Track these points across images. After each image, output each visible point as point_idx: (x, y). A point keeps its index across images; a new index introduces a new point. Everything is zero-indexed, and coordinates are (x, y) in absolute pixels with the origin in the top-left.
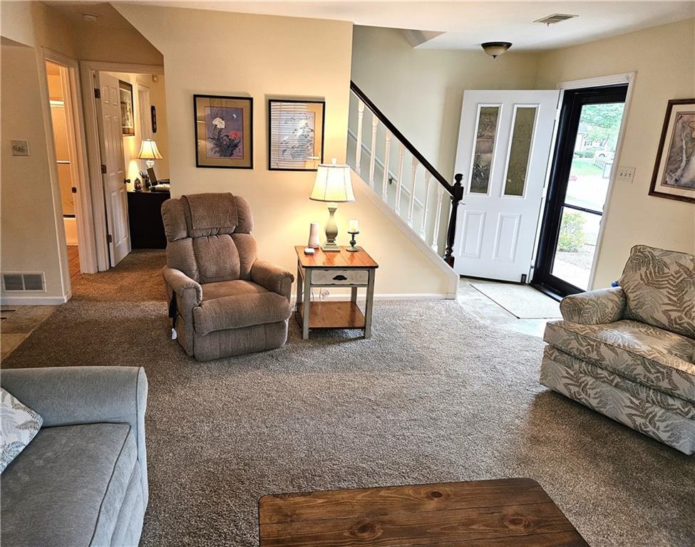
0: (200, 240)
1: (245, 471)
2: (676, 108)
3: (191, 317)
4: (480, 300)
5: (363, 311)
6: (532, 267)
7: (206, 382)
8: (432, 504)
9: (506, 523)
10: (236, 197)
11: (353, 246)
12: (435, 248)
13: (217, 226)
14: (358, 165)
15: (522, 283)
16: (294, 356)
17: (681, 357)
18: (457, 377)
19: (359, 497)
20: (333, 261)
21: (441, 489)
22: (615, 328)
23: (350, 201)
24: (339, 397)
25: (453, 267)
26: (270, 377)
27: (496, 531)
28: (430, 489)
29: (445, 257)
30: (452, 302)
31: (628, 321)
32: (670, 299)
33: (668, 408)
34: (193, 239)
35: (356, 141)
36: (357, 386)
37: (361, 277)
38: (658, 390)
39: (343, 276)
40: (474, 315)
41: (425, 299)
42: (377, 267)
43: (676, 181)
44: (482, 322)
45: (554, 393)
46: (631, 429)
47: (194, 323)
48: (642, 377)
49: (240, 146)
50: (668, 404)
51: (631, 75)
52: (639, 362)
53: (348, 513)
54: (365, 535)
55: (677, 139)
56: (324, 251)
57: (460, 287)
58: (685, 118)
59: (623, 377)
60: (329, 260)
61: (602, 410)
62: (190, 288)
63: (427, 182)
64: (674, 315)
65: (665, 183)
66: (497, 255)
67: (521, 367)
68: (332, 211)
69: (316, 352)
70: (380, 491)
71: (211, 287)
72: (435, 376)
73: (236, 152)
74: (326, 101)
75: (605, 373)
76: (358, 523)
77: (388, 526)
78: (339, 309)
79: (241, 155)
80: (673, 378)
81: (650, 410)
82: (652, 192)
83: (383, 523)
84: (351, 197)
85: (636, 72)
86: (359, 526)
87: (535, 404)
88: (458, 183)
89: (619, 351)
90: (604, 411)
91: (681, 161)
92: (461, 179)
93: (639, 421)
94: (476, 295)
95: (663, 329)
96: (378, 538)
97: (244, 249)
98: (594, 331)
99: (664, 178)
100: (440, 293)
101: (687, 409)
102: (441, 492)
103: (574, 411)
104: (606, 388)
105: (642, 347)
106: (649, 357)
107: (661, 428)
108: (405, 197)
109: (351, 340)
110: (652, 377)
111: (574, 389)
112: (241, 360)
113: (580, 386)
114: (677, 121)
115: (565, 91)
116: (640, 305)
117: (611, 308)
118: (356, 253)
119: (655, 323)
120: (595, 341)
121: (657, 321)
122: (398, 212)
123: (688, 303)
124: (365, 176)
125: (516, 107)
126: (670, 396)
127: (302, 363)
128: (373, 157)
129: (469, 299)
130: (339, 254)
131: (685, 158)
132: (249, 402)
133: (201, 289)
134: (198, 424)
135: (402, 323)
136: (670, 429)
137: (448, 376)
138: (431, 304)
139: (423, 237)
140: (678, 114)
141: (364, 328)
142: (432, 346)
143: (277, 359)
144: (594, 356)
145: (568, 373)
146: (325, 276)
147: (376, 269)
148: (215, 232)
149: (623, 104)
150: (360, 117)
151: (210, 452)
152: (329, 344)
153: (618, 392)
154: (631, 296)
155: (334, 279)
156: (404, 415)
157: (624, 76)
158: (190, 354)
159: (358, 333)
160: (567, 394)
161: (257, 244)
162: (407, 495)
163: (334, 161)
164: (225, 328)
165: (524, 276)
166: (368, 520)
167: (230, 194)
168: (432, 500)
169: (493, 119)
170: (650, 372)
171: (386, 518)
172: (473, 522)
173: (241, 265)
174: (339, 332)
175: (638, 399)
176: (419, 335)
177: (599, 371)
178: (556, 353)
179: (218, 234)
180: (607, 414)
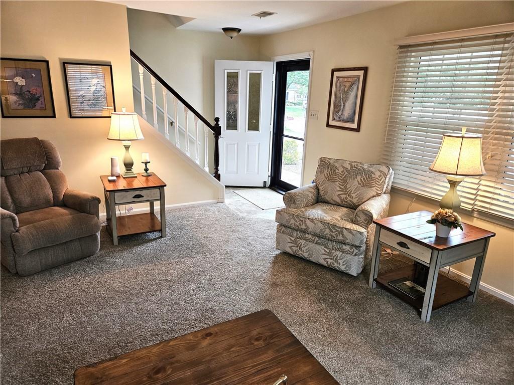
0: (12, 178)
1: (69, 353)
2: (336, 74)
3: (9, 242)
4: (239, 201)
5: (159, 219)
6: (269, 176)
7: (30, 292)
8: (206, 342)
9: (253, 342)
10: (42, 141)
11: (146, 172)
12: (207, 169)
13: (27, 165)
14: (144, 113)
15: (264, 187)
16: (107, 259)
17: (347, 221)
18: (226, 254)
19: (155, 350)
20: (132, 185)
21: (212, 330)
22: (313, 208)
23: (140, 139)
24: (144, 283)
25: (220, 181)
26: (88, 278)
27: (246, 348)
28: (204, 332)
29: (214, 175)
30: (222, 204)
31: (320, 203)
32: (340, 188)
33: (343, 251)
34: (6, 177)
35: (140, 93)
36: (157, 272)
37: (154, 194)
38: (337, 242)
39: (140, 195)
40: (237, 211)
41: (204, 205)
42: (165, 186)
43: (339, 118)
44: (241, 215)
45: (285, 253)
46: (325, 266)
47: (13, 247)
48: (328, 235)
49: (42, 99)
50: (343, 249)
51: (311, 53)
52: (326, 227)
53: (146, 363)
54: (159, 375)
55: (338, 93)
56: (124, 178)
57: (226, 194)
58: (341, 79)
59: (320, 237)
60: (129, 184)
61: (310, 258)
62: (6, 218)
63: (196, 124)
64: (343, 196)
65: (334, 119)
66: (248, 170)
67: (265, 241)
68: (127, 147)
69: (125, 254)
70: (169, 342)
71: (26, 215)
72: (212, 256)
73: (39, 104)
74: (112, 64)
75: (310, 236)
76: (154, 369)
77: (176, 365)
78: (141, 219)
79: (44, 106)
80: (344, 233)
81: (335, 254)
82: (328, 125)
83: (172, 363)
84: (141, 136)
85: (314, 51)
86: (155, 370)
87: (274, 262)
88: (217, 124)
89: (316, 222)
90: (311, 259)
91: (341, 105)
92: (219, 121)
93: (330, 261)
94: (237, 198)
95: (339, 206)
96: (168, 375)
97: (55, 182)
98: (303, 212)
99: (333, 117)
100: (213, 199)
101: (352, 250)
102: (212, 332)
103: (296, 262)
104: (312, 245)
105: (327, 218)
106: (331, 223)
107: (341, 264)
108: (182, 134)
109: (152, 240)
110: (334, 234)
111: (295, 249)
112: (61, 269)
113: (298, 247)
114: (337, 82)
115: (277, 62)
116: (326, 193)
117: (311, 197)
118: (150, 177)
119: (334, 203)
120: (303, 218)
121: (334, 201)
122: (178, 146)
123: (349, 189)
124: (150, 120)
125: (249, 72)
126: (344, 244)
127: (114, 263)
128: (155, 106)
129: (232, 201)
130: (136, 179)
131: (342, 104)
132: (70, 301)
133: (16, 218)
134: (25, 326)
135: (189, 223)
136: (345, 263)
137: (221, 254)
138: (208, 207)
139: (198, 162)
140: (337, 77)
141: (160, 231)
142: (210, 236)
143: (93, 263)
144: (303, 227)
145: (291, 240)
146: (126, 196)
147: (165, 187)
148: (26, 170)
149: (309, 71)
150: (141, 77)
151: (37, 346)
152: (135, 245)
153: (318, 247)
154: (321, 188)
155: (134, 197)
156: (192, 286)
157: (307, 53)
158: (14, 271)
159: (157, 234)
160: (292, 253)
161: (66, 177)
162: (188, 340)
163: (124, 110)
164: (43, 247)
165: (265, 182)
166: (161, 364)
167: (36, 139)
168: (206, 339)
169: (235, 80)
170: (332, 232)
171: (174, 359)
172: (232, 346)
173: (53, 195)
174: (143, 236)
175: (328, 249)
176: (200, 229)
177: (307, 235)
178: (284, 228)
179: (29, 172)
180: (313, 261)
